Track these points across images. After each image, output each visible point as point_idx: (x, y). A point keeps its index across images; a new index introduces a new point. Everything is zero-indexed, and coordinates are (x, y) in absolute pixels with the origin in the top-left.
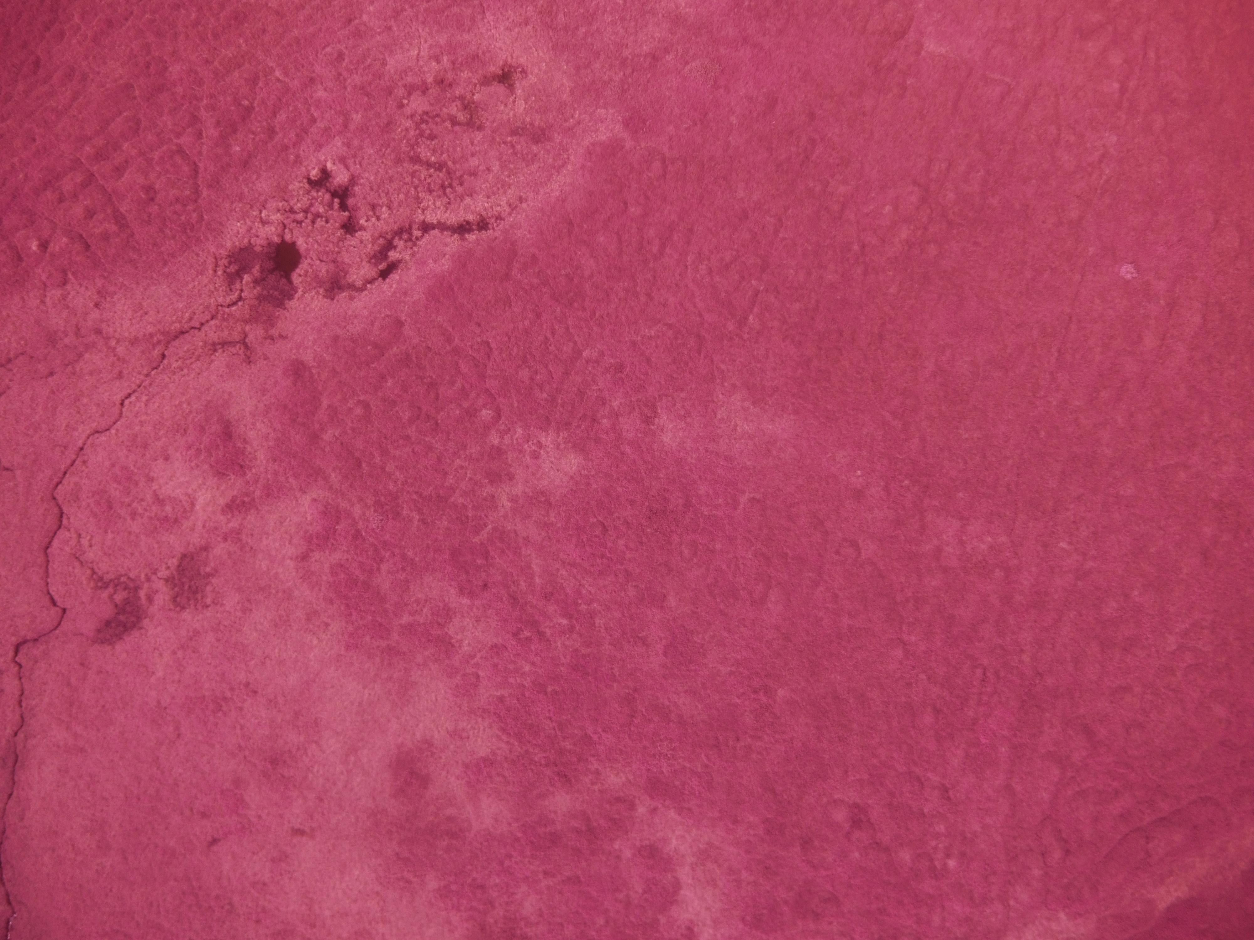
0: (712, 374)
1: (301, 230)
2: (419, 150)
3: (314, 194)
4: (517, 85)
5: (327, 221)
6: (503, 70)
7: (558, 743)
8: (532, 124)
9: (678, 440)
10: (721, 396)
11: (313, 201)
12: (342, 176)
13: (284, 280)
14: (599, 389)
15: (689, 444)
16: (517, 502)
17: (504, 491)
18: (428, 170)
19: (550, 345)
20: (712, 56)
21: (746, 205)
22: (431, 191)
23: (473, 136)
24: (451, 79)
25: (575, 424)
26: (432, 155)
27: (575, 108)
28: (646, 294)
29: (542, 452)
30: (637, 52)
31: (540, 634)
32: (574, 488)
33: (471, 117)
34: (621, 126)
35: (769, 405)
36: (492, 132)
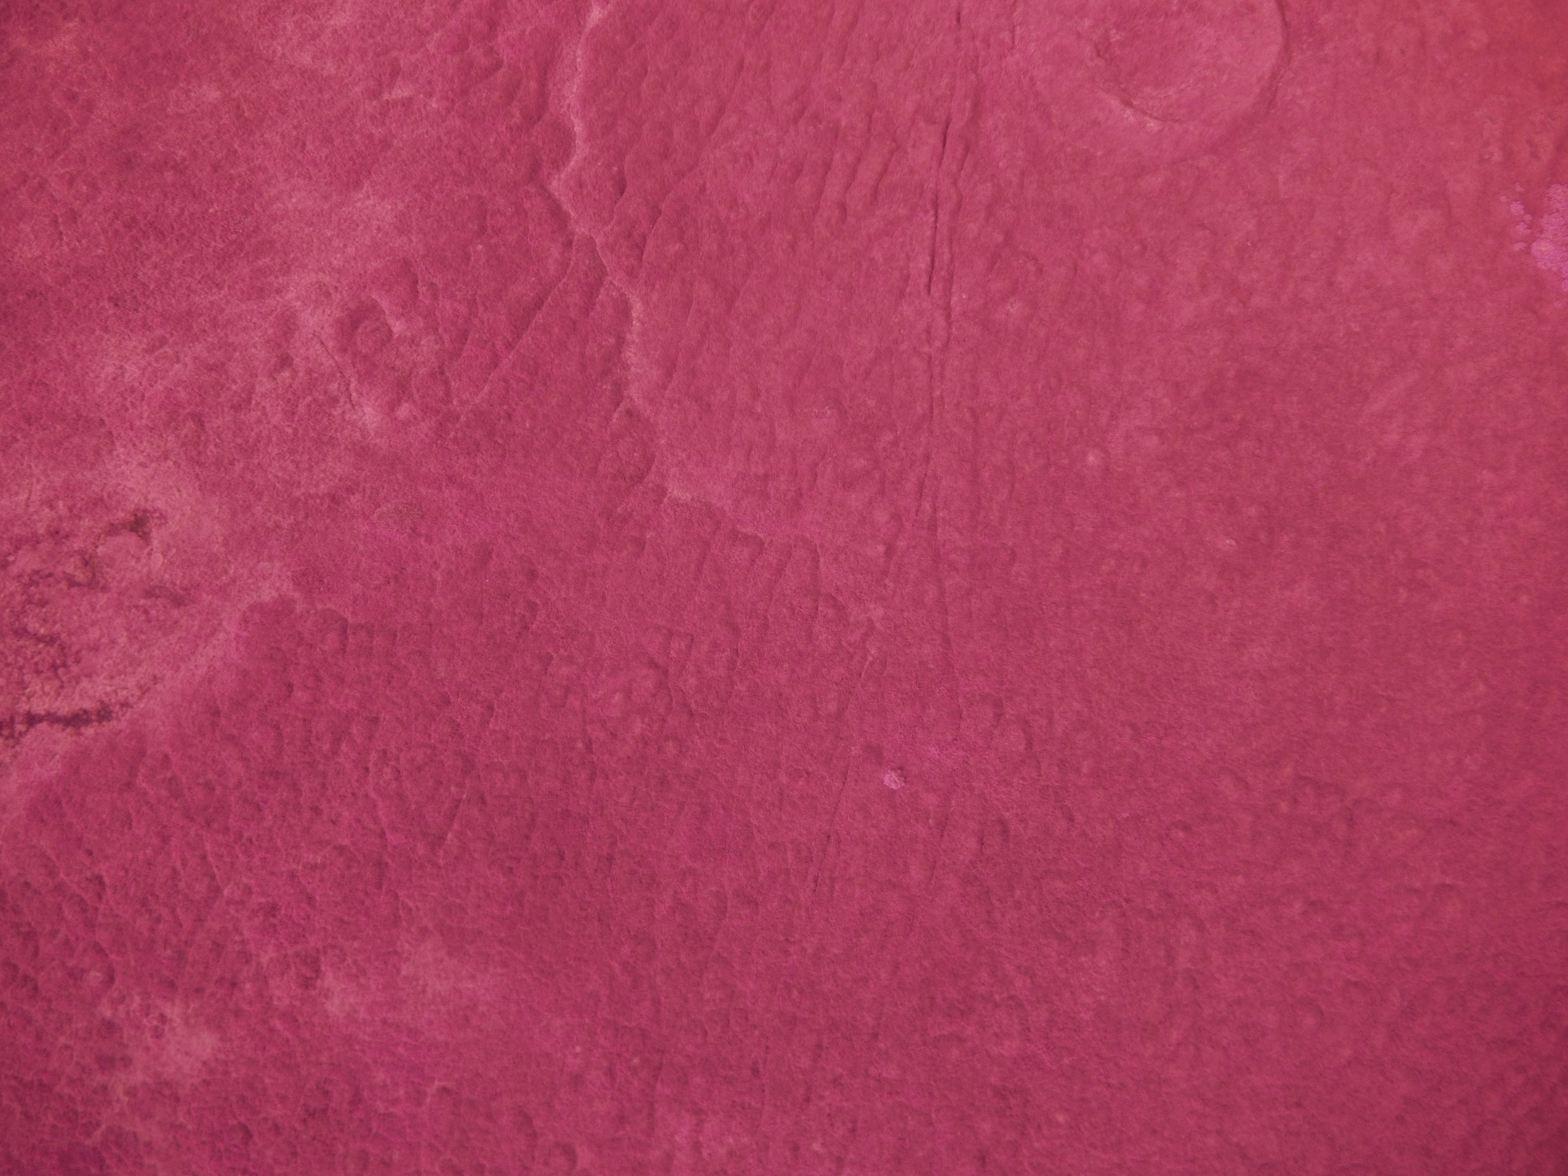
0: (395, 914)
2: (25, 620)
4: (154, 534)
6: (135, 515)
8: (173, 583)
9: (347, 1008)
10: (406, 945)
14: (243, 942)
15: (362, 1013)
16: (135, 1095)
17: (120, 1080)
18: (36, 645)
19: (179, 881)
20: (410, 497)
21: (446, 689)
22: (38, 672)
23: (94, 600)
24: (67, 529)
25: (209, 991)
26: (42, 626)
27: (229, 562)
28: (311, 808)
29: (167, 1028)
30: (311, 491)
32: (207, 1077)
33: (94, 575)
34: (291, 585)
35: (470, 956)
36: (120, 594)
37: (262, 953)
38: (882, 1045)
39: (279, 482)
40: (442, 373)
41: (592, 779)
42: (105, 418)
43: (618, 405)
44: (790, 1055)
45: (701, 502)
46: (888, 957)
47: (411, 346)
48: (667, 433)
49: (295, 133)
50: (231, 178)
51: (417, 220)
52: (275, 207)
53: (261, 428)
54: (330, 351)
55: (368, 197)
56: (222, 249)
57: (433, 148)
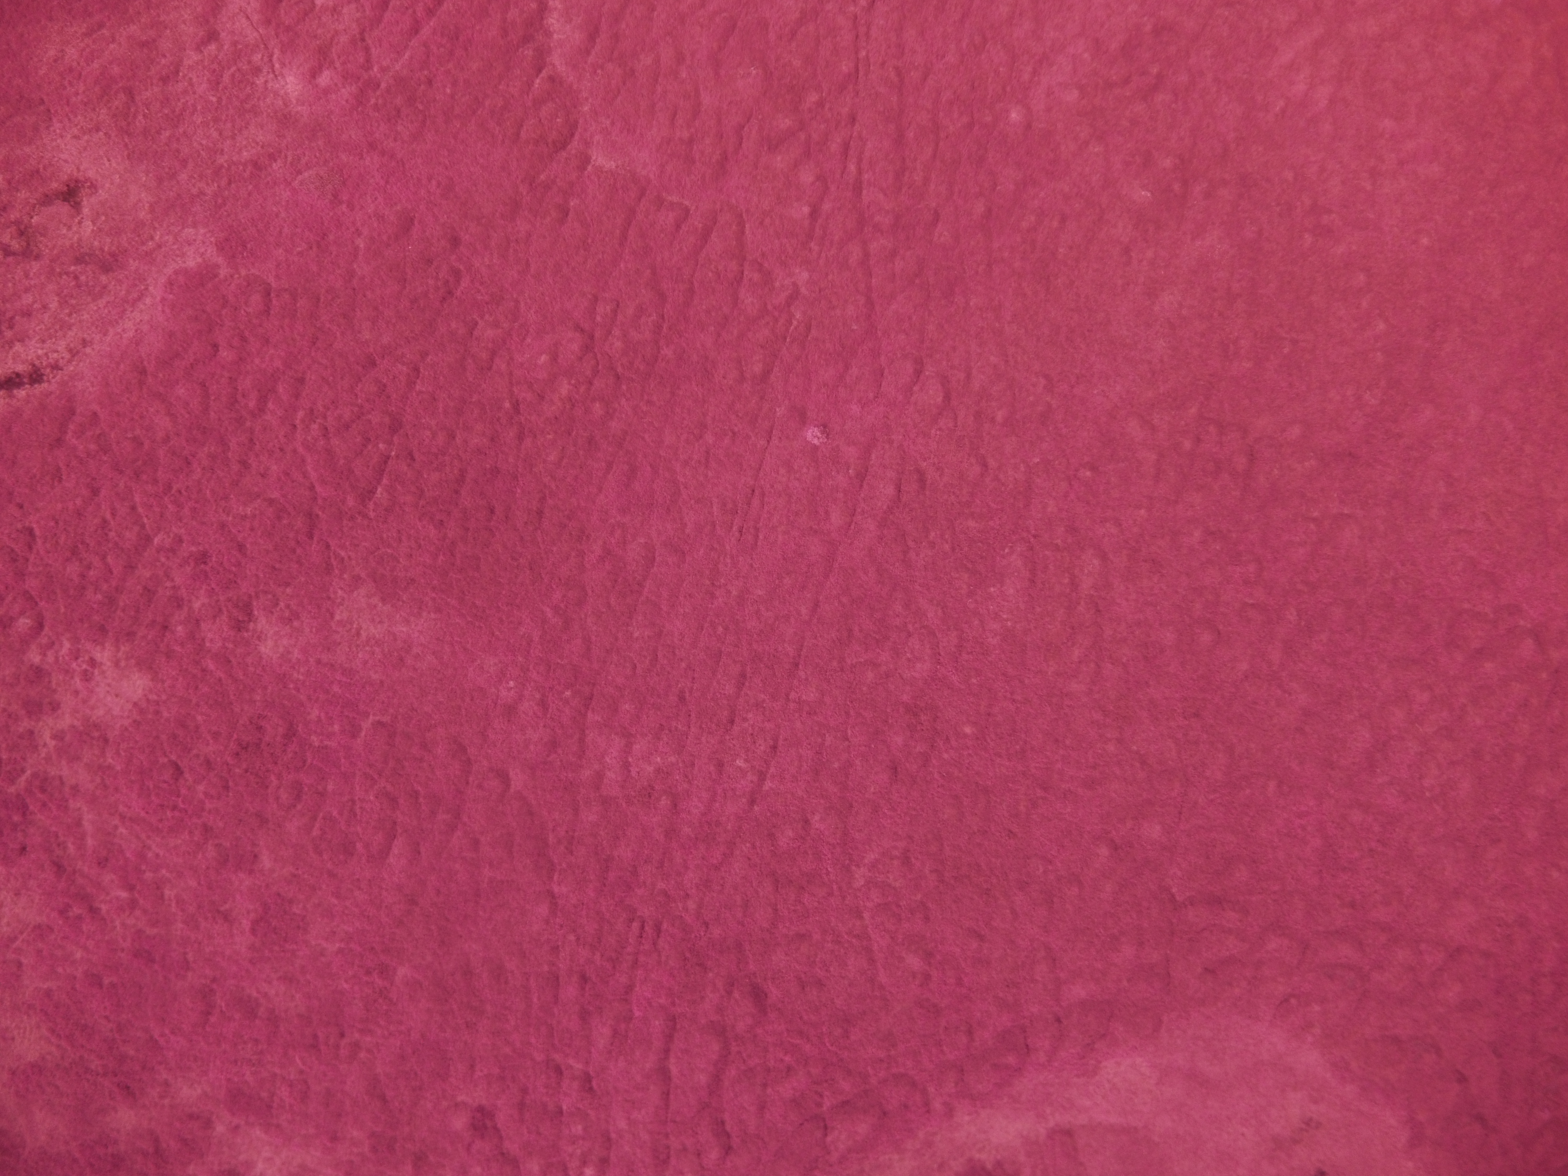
0: (328, 564)
4: (85, 202)
6: (68, 185)
7: (117, 1048)
8: (102, 250)
9: (281, 650)
10: (339, 591)
14: (174, 587)
15: (296, 654)
17: (47, 725)
19: (110, 530)
20: (331, 164)
21: (372, 350)
23: (28, 267)
25: (140, 634)
27: (155, 228)
28: (239, 462)
29: (96, 672)
30: (234, 159)
31: (93, 911)
32: (138, 718)
33: (28, 244)
34: (215, 249)
35: (403, 602)
36: (51, 261)
37: (194, 598)
38: (801, 673)
39: (203, 150)
40: (363, 40)
41: (520, 437)
43: (540, 71)
44: (715, 684)
45: (626, 170)
47: (333, 15)
48: (590, 100)
53: (188, 98)
54: (255, 25)
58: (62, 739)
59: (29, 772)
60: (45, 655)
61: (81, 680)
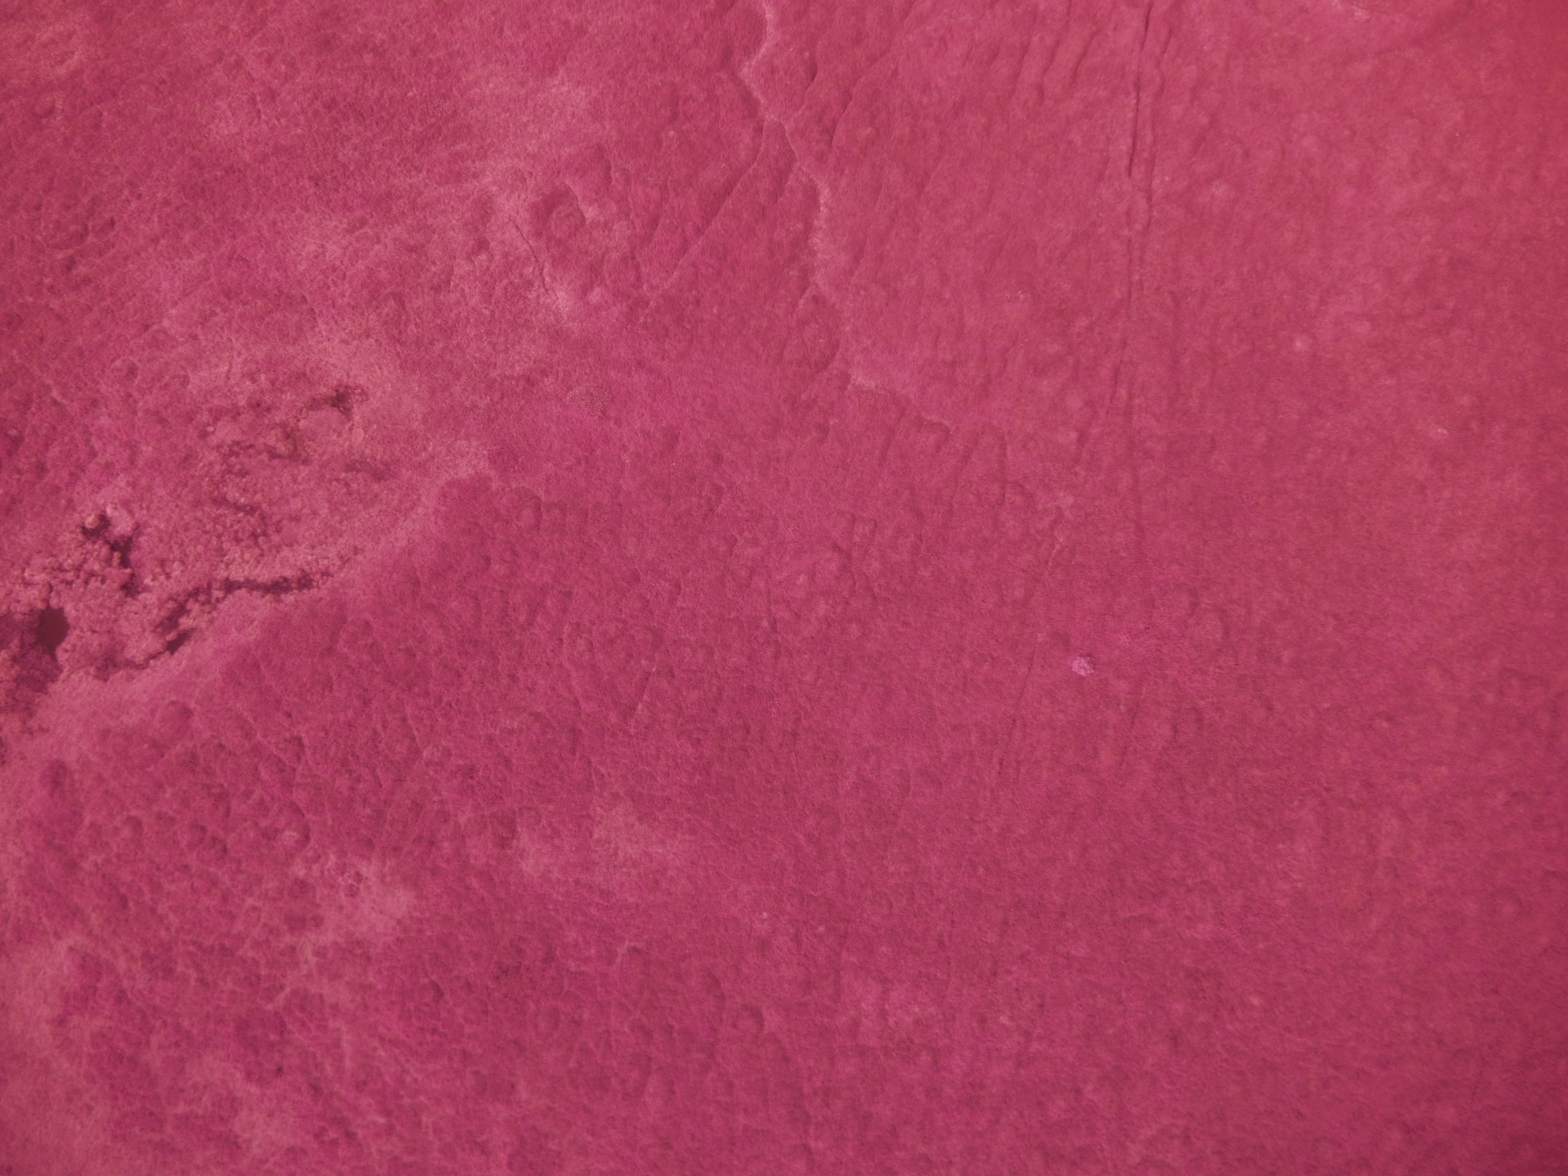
0: (587, 780)
1: (71, 593)
2: (225, 489)
3: (89, 546)
4: (355, 409)
5: (103, 581)
6: (337, 391)
8: (373, 457)
9: (542, 868)
10: (598, 809)
11: (88, 556)
12: (124, 525)
13: (47, 656)
14: (441, 802)
15: (556, 874)
17: (310, 941)
18: (235, 514)
19: (380, 742)
20: (601, 381)
21: (637, 567)
22: (238, 541)
23: (296, 471)
24: (269, 402)
25: (406, 849)
26: (242, 495)
28: (509, 676)
29: (362, 887)
30: (507, 373)
31: (350, 1136)
32: (402, 936)
33: (296, 447)
34: (487, 463)
35: (659, 822)
36: (321, 467)
38: (1069, 925)
39: (476, 363)
40: (633, 258)
41: (777, 656)
42: (307, 295)
43: (804, 291)
44: (976, 930)
45: (885, 390)
46: (1076, 839)
47: (603, 231)
48: (852, 320)
49: (493, 18)
50: (430, 62)
51: (611, 106)
52: (472, 92)
53: (460, 310)
54: (525, 236)
55: (563, 84)
56: (421, 133)
57: (628, 35)
58: (324, 956)
59: (288, 990)
60: (310, 869)
61: (346, 895)
